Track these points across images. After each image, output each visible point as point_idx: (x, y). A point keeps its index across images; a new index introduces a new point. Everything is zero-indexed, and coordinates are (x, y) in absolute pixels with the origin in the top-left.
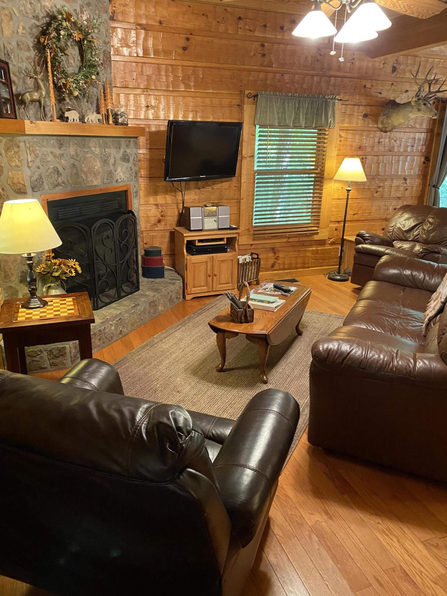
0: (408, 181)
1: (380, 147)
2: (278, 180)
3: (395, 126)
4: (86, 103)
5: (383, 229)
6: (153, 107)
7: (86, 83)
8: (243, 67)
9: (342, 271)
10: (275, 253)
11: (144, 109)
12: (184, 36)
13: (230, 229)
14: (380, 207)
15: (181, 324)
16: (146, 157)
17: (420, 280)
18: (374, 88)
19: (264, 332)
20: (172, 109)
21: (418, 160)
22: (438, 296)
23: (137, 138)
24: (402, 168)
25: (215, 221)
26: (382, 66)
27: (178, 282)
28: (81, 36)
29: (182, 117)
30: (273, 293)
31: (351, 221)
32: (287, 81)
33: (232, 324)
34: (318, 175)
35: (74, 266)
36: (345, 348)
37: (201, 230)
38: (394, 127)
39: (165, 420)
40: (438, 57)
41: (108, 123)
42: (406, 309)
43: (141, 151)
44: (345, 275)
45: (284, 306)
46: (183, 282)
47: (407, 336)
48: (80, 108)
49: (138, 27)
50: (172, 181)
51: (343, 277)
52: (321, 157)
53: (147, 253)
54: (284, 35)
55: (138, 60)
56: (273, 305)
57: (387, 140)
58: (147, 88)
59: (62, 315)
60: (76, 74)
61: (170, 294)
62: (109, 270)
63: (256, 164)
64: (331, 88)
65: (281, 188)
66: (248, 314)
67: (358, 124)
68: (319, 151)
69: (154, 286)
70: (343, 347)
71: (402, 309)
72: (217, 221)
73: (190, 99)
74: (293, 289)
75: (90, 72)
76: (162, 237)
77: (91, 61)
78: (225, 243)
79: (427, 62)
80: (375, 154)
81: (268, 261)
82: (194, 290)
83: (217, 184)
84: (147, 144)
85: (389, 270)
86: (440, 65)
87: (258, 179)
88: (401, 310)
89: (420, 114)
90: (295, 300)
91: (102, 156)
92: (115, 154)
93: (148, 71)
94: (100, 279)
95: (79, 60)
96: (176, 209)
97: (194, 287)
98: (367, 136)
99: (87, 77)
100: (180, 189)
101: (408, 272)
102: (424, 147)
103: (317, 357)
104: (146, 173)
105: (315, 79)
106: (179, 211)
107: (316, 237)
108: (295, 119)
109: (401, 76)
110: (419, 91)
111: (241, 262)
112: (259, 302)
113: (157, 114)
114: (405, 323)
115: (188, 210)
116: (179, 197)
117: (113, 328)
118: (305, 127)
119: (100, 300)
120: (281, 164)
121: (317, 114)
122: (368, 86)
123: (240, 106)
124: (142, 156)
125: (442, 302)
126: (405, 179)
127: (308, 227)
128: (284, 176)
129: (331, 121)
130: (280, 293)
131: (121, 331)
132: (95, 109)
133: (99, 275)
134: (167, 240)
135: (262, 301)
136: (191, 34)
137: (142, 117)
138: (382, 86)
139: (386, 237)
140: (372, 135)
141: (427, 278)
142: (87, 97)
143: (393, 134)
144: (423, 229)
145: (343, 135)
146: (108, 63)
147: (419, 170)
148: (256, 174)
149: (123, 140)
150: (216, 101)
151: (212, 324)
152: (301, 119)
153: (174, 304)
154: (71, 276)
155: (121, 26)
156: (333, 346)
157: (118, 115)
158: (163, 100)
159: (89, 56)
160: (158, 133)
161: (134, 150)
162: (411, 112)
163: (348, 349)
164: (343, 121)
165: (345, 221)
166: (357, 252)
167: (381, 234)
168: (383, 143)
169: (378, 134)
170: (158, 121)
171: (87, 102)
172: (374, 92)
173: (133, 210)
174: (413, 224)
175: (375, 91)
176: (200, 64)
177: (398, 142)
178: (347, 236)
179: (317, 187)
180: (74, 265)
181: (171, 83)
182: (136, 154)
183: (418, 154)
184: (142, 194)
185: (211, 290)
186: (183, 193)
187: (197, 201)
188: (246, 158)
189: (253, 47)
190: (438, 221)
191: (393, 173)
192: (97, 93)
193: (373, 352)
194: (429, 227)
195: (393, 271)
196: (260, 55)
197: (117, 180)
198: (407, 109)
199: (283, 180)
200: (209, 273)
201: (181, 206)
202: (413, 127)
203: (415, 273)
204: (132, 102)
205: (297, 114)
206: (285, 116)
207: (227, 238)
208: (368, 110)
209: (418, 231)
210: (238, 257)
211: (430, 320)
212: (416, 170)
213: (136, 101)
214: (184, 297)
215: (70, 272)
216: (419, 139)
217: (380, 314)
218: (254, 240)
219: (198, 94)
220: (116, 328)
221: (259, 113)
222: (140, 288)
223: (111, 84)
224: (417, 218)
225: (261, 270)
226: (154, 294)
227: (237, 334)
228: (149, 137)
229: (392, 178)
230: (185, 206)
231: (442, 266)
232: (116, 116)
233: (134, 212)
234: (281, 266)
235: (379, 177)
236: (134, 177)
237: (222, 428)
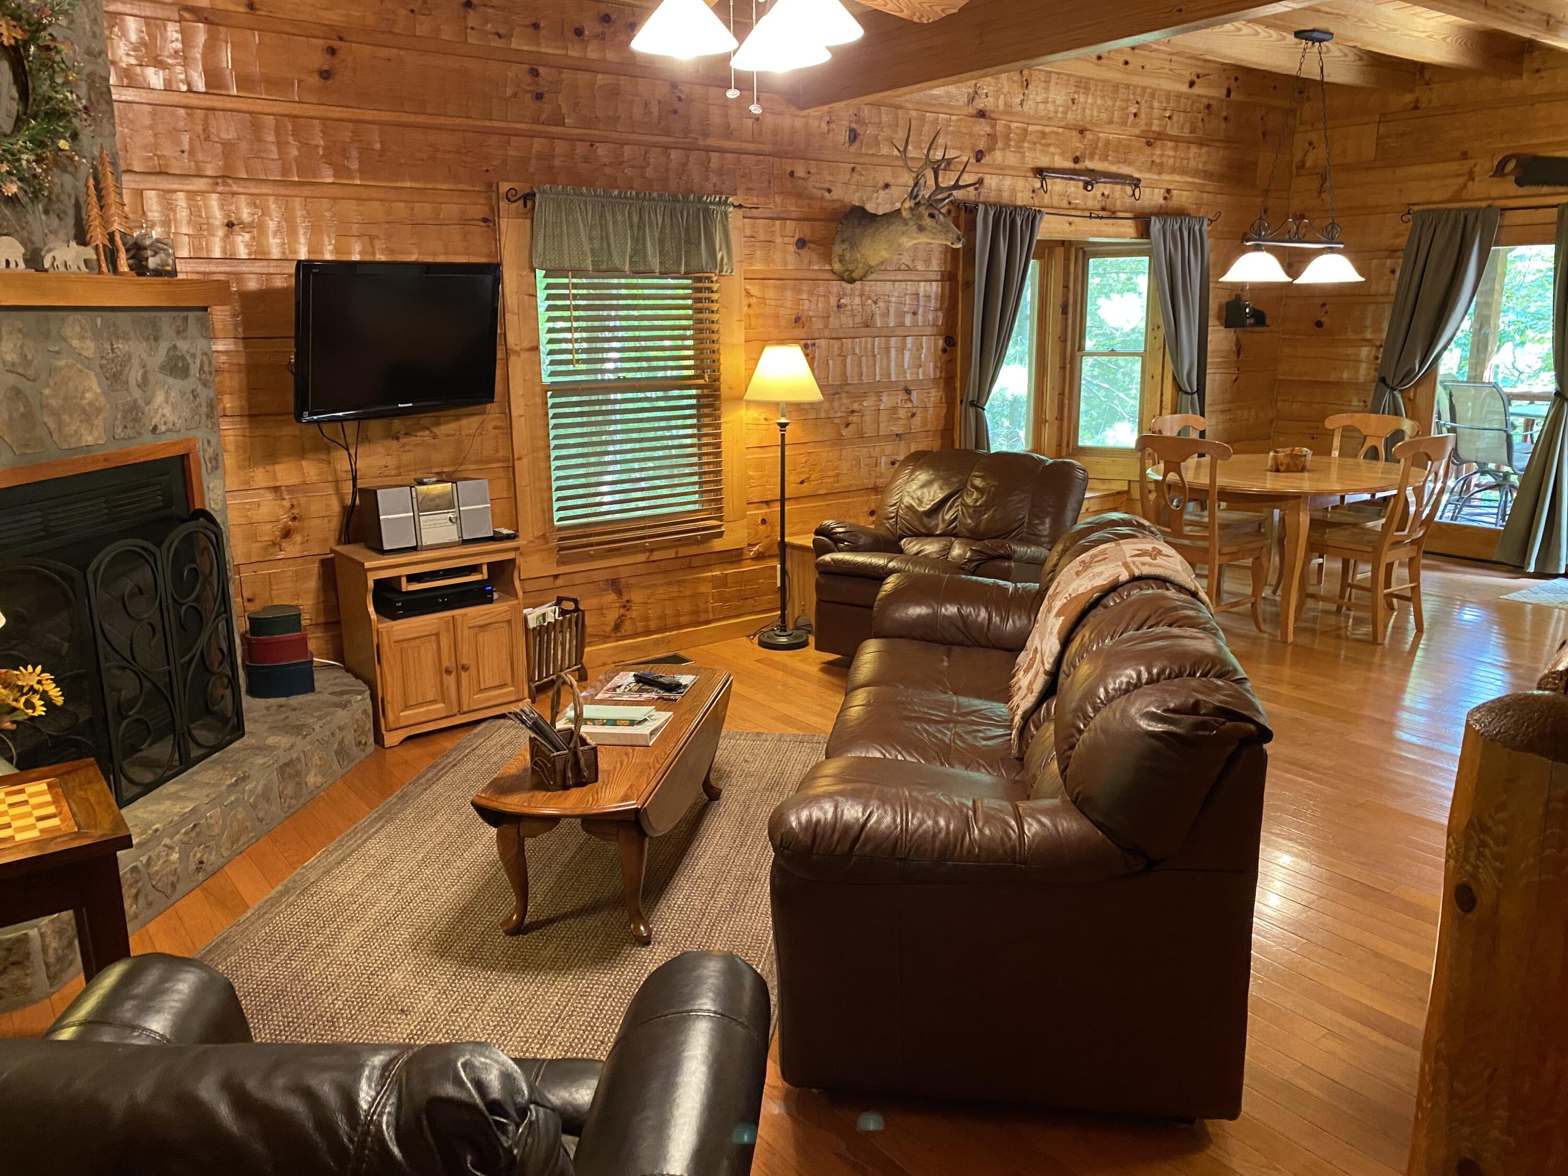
0: (914, 394)
1: (842, 317)
2: (597, 408)
3: (871, 267)
4: (43, 217)
5: (872, 513)
6: (246, 227)
7: (39, 160)
8: (488, 123)
9: (790, 625)
10: (619, 593)
11: (220, 233)
12: (320, 42)
13: (496, 538)
14: (858, 459)
15: (380, 817)
16: (234, 361)
17: (982, 624)
18: (812, 178)
19: (632, 804)
20: (301, 231)
21: (930, 346)
22: (1033, 660)
23: (205, 309)
24: (897, 366)
25: (450, 519)
26: (825, 127)
27: (359, 697)
28: (19, 35)
29: (331, 252)
30: (636, 697)
31: (795, 499)
32: (605, 160)
33: (540, 795)
34: (706, 391)
35: (36, 687)
36: (852, 812)
37: (414, 549)
38: (869, 270)
39: (450, 1090)
40: (944, 110)
41: (115, 269)
42: (963, 700)
43: (220, 346)
44: (799, 632)
45: (671, 729)
46: (374, 697)
47: (979, 764)
48: (23, 228)
49: (187, 15)
50: (318, 422)
51: (795, 638)
52: (708, 345)
53: (258, 625)
54: (585, 49)
55: (193, 100)
56: (645, 729)
57: (857, 300)
58: (223, 176)
59: (19, 837)
60: (6, 136)
61: (339, 736)
62: (147, 685)
63: (546, 369)
64: (714, 178)
65: (607, 428)
66: (582, 762)
67: (786, 264)
68: (701, 331)
69: (287, 717)
70: (846, 812)
71: (955, 698)
72: (457, 521)
73: (352, 205)
74: (686, 679)
75: (49, 131)
76: (299, 576)
77: (54, 102)
78: (486, 577)
79: (922, 119)
80: (834, 336)
81: (603, 615)
82: (408, 717)
83: (446, 423)
84: (236, 325)
85: (908, 608)
86: (951, 128)
87: (555, 406)
88: (953, 703)
89: (923, 239)
90: (697, 708)
91: (104, 362)
92: (144, 356)
93: (226, 129)
94: (121, 714)
95: (13, 99)
96: (334, 497)
97: (407, 707)
98: (811, 293)
99: (42, 145)
100: (342, 442)
101: (951, 610)
102: (940, 314)
103: (788, 848)
104: (237, 403)
105: (672, 157)
106: (342, 500)
107: (718, 545)
108: (635, 252)
109: (870, 152)
110: (916, 184)
111: (532, 624)
112: (604, 724)
113: (260, 244)
114: (968, 733)
115: (369, 496)
116: (342, 462)
117: (175, 856)
118: (661, 273)
119: (125, 777)
120: (599, 366)
121: (688, 241)
122: (800, 172)
123: (490, 221)
124: (223, 358)
125: (1046, 673)
126: (908, 391)
127: (697, 520)
128: (612, 397)
129: (722, 259)
130: (653, 695)
131: (201, 862)
132: (72, 232)
133: (119, 706)
134: (313, 583)
135: (614, 722)
136: (341, 39)
137: (217, 253)
138: (831, 174)
139: (882, 531)
140: (822, 290)
141: (996, 619)
142: (46, 200)
143: (868, 286)
144: (964, 505)
145: (754, 290)
146: (104, 107)
147: (935, 367)
148: (549, 393)
149: (165, 316)
150: (424, 210)
151: (484, 802)
152: (649, 253)
153: (353, 764)
154: (32, 718)
155: (135, 12)
156: (823, 812)
157: (145, 248)
158: (273, 207)
159: (45, 88)
160: (265, 296)
161: (202, 344)
162: (904, 233)
163: (860, 815)
164: (750, 257)
165: (783, 500)
166: (820, 573)
167: (868, 523)
168: (849, 308)
169: (836, 286)
170: (265, 263)
171: (46, 212)
172: (814, 187)
173: (208, 509)
174: (940, 496)
175: (817, 185)
176: (369, 115)
177: (881, 304)
178: (791, 535)
179: (706, 420)
180: (39, 682)
181: (293, 163)
182: (206, 354)
183: (929, 330)
184: (229, 461)
185: (456, 711)
186: (352, 452)
187: (393, 472)
188: (517, 353)
189: (510, 75)
190: (995, 483)
191: (878, 378)
192: (75, 187)
193: (919, 814)
194: (977, 500)
195: (917, 611)
196: (529, 95)
197: (155, 428)
198: (893, 227)
199: (610, 407)
200: (446, 663)
201: (348, 488)
202: (909, 269)
203: (967, 610)
204: (184, 214)
205: (639, 240)
206: (609, 245)
207: (490, 565)
208: (806, 230)
209: (953, 510)
210: (525, 611)
211: (1027, 716)
212: (929, 370)
213: (194, 211)
214: (379, 739)
215: (29, 705)
216: (928, 297)
217: (910, 719)
218: (561, 562)
219: (374, 193)
220: (184, 855)
221: (541, 237)
222: (246, 730)
223: (114, 164)
224: (946, 481)
225: (587, 640)
226: (292, 740)
227: (553, 820)
228: (242, 306)
229: (878, 389)
230: (359, 486)
231: (1024, 589)
232: (137, 251)
233: (213, 513)
234: (639, 624)
235: (848, 388)
236: (204, 416)
237: (565, 1088)
